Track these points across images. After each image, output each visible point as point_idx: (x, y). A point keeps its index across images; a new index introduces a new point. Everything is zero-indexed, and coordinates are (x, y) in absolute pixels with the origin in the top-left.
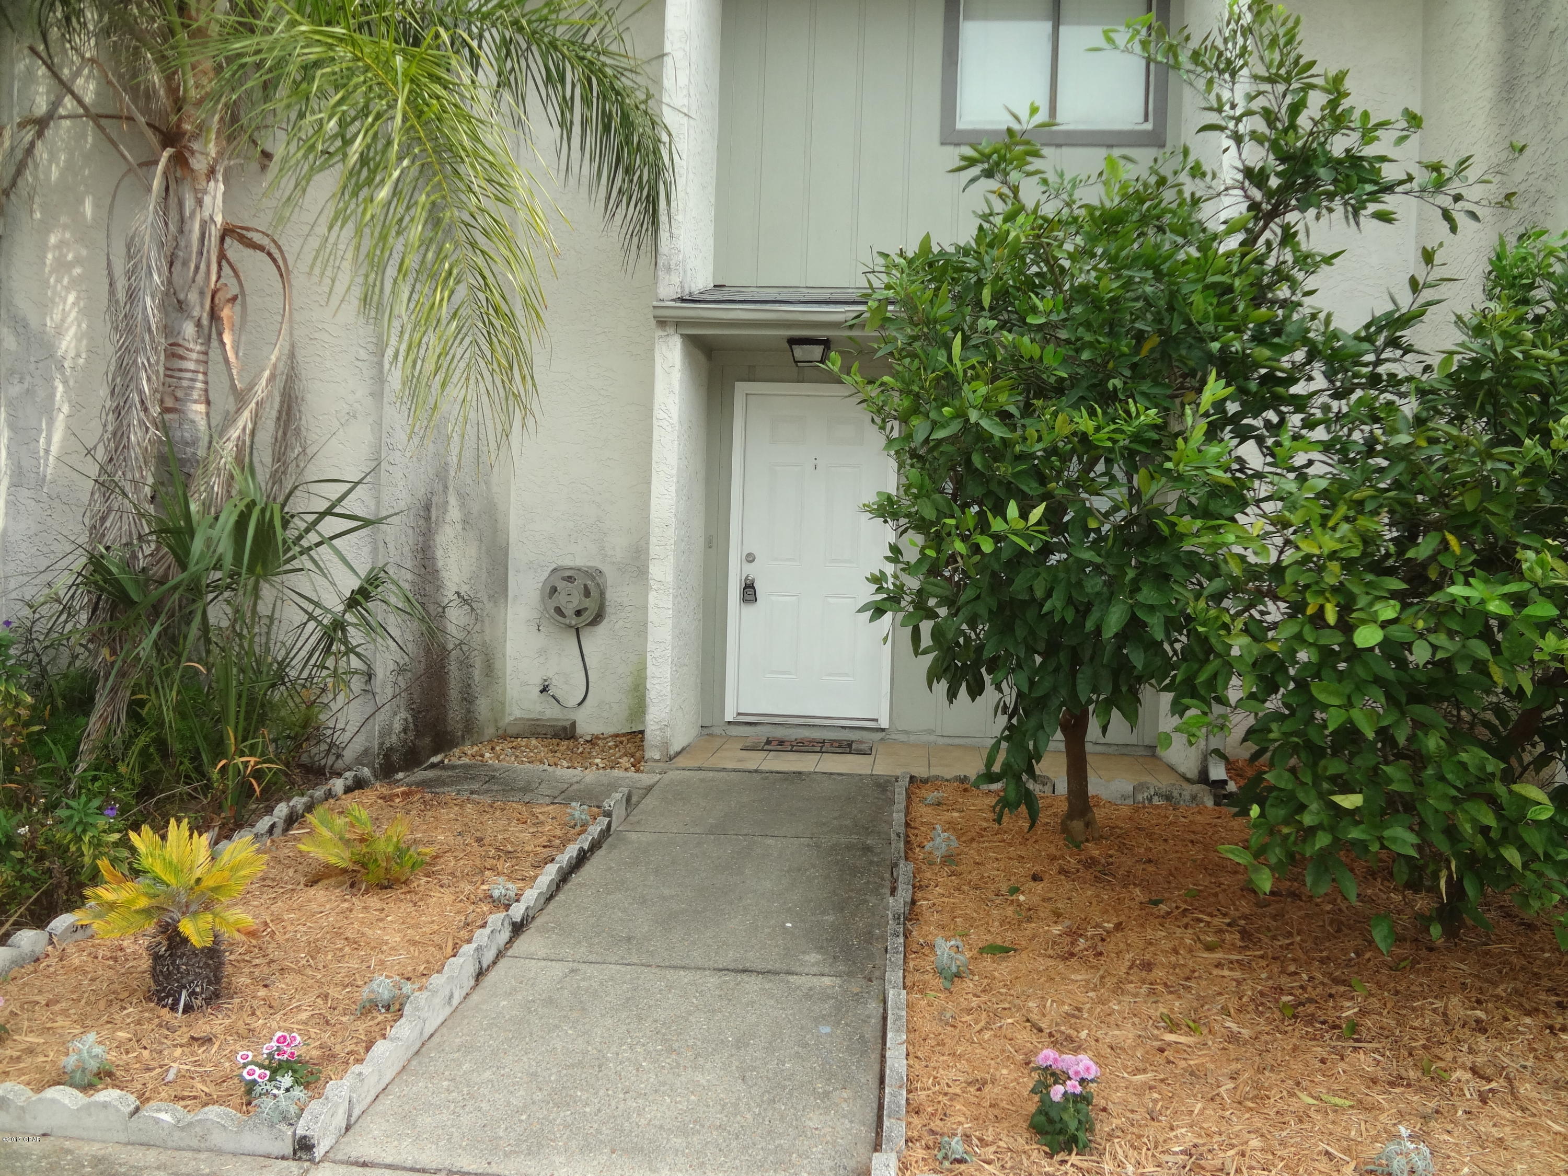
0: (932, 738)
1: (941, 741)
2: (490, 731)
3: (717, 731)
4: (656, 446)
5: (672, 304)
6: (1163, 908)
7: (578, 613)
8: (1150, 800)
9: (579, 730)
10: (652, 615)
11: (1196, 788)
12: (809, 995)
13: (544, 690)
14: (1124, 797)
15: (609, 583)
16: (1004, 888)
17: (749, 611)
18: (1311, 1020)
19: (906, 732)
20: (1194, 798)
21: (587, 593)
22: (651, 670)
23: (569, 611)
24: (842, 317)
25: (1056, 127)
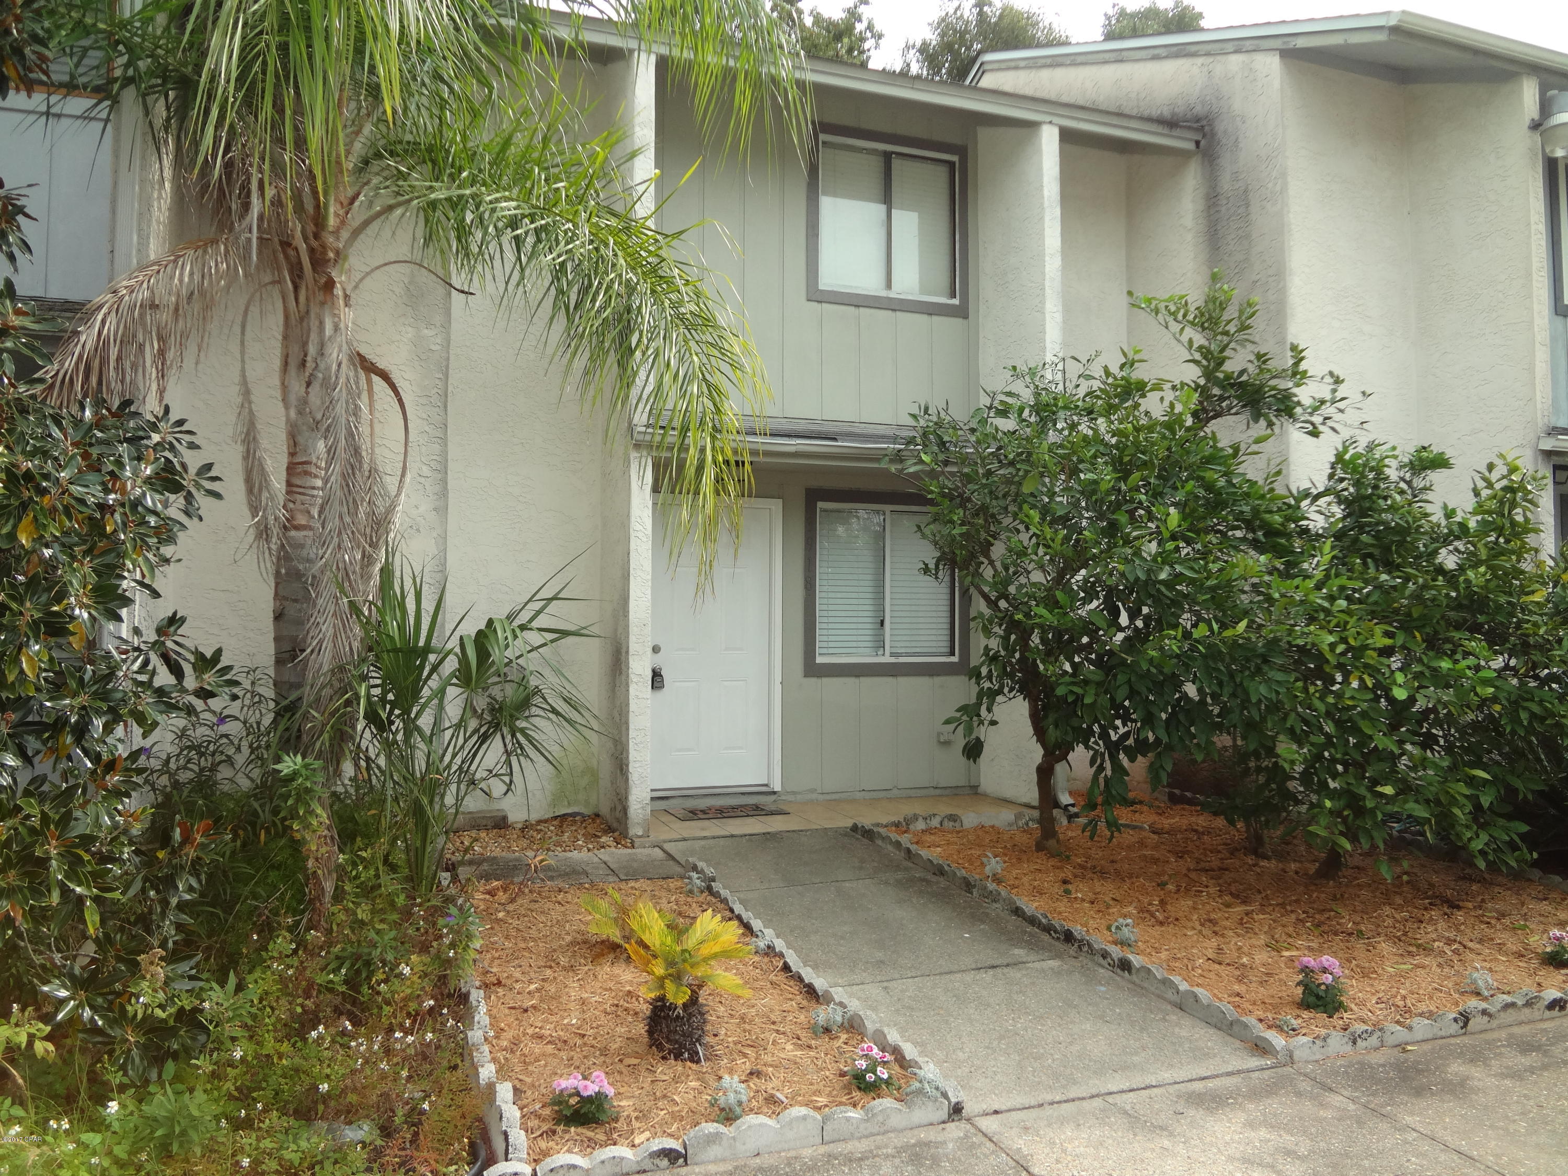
0: (814, 796)
4: (632, 554)
5: (644, 430)
6: (1171, 887)
8: (1027, 824)
9: (510, 821)
10: (632, 706)
12: (1056, 972)
14: (1010, 825)
17: (659, 696)
19: (794, 793)
24: (792, 449)
25: (892, 295)
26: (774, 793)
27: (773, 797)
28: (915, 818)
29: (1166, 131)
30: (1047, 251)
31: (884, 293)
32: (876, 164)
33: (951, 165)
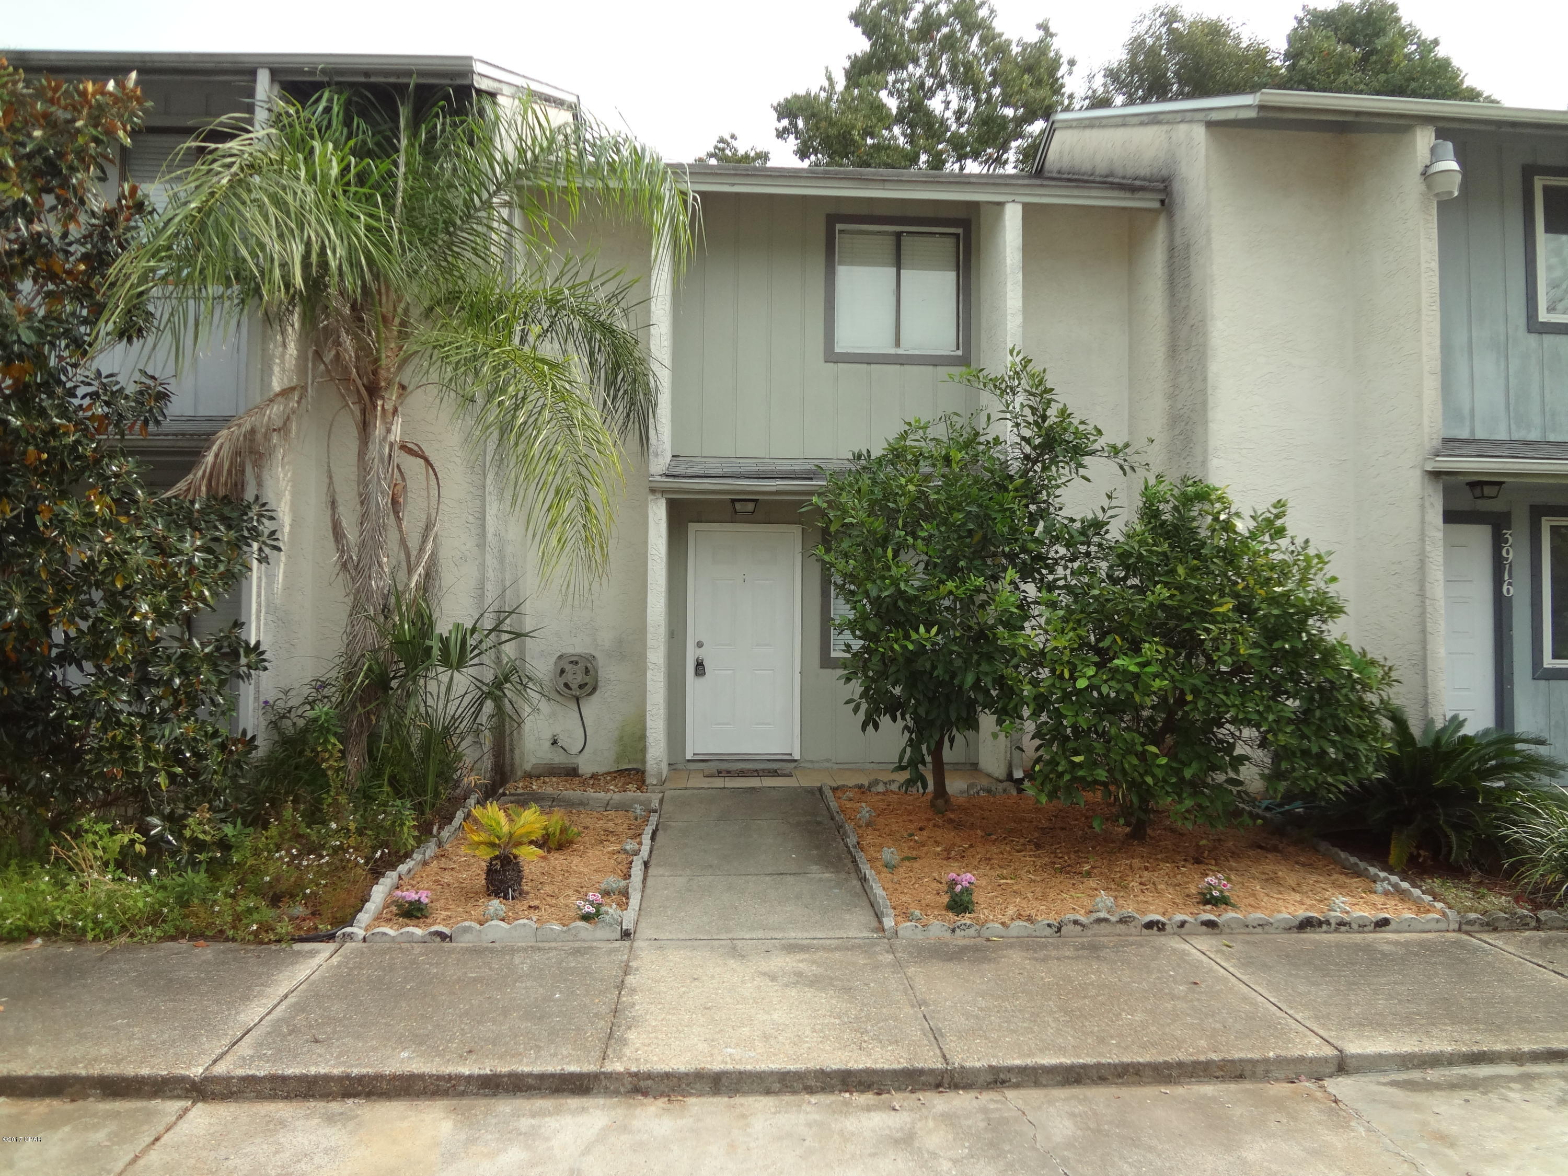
0: (829, 765)
1: (836, 766)
2: (519, 773)
3: (680, 767)
4: (650, 573)
5: (659, 478)
6: (994, 837)
7: (581, 687)
8: (978, 793)
9: (580, 772)
10: (650, 687)
11: (1005, 784)
12: (821, 880)
13: (555, 742)
14: (962, 792)
15: (600, 664)
16: (905, 835)
17: (701, 681)
18: (1068, 873)
19: (812, 762)
20: (1005, 790)
21: (587, 671)
22: (649, 724)
23: (574, 686)
24: (774, 489)
25: (900, 351)
26: (796, 761)
27: (794, 765)
28: (876, 782)
29: (1128, 195)
30: (1009, 311)
31: (893, 351)
32: (890, 242)
33: (957, 236)
